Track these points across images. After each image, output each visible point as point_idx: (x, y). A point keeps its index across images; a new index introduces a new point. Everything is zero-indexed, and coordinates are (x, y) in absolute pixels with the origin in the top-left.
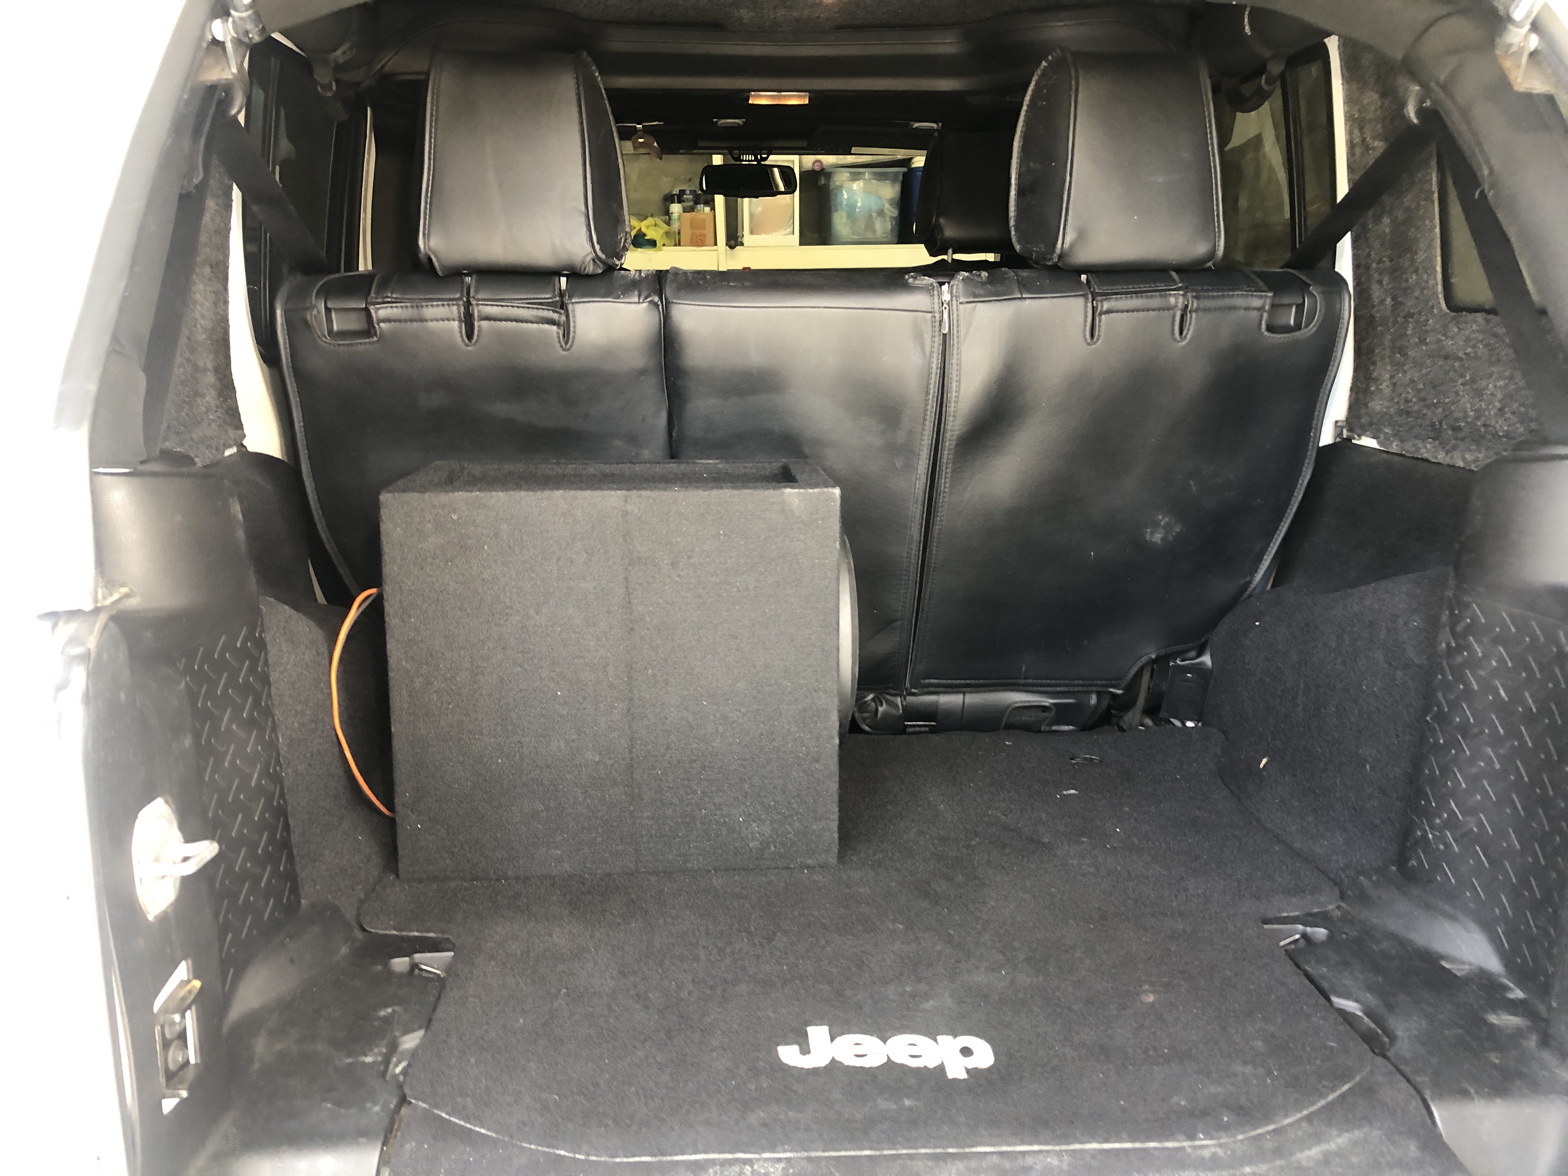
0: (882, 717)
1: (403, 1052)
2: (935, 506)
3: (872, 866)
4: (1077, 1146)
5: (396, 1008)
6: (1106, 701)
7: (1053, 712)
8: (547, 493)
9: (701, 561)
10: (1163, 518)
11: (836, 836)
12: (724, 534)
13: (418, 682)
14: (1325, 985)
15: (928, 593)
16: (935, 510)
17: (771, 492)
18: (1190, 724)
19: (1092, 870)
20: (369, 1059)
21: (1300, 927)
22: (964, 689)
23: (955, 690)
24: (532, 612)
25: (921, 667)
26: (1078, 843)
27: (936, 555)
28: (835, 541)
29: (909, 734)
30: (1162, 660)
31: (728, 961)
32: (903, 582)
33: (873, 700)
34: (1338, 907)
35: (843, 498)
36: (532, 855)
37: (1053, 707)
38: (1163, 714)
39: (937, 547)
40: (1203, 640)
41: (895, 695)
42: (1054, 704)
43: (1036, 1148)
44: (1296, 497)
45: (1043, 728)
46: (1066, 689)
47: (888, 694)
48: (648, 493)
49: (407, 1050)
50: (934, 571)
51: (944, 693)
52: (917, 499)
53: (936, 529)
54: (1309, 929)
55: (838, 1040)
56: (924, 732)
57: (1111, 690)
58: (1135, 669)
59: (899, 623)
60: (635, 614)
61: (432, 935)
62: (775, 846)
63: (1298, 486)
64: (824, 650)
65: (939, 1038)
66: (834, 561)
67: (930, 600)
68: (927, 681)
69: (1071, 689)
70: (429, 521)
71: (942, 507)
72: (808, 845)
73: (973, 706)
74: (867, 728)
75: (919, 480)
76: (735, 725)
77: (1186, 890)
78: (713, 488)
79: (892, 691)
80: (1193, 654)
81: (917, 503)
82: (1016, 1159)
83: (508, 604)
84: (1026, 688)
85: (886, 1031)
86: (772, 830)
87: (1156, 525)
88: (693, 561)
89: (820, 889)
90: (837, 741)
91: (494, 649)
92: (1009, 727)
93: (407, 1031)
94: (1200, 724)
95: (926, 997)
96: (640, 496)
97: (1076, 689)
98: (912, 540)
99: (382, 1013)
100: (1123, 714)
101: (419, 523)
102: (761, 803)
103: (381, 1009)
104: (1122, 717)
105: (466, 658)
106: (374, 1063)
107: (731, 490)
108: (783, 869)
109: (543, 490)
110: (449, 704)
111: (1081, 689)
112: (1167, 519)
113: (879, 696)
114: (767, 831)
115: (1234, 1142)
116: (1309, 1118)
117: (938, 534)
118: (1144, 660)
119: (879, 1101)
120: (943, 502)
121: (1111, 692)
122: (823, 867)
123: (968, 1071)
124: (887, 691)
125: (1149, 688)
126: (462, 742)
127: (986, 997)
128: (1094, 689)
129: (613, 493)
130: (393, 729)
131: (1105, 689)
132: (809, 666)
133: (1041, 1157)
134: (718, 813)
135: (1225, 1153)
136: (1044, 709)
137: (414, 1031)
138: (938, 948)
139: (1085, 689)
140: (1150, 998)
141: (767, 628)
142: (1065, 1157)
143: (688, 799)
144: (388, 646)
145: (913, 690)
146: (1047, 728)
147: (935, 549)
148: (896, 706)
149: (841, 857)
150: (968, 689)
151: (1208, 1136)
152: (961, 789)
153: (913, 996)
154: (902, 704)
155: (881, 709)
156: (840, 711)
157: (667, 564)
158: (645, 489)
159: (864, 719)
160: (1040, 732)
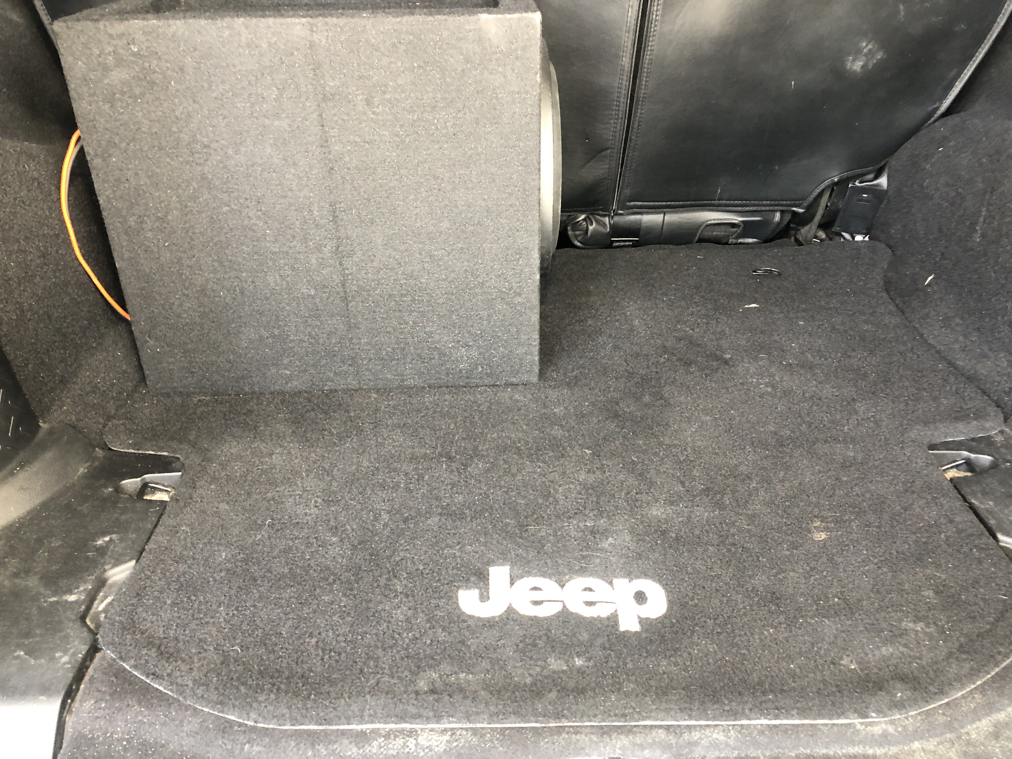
0: (591, 235)
1: (111, 586)
2: (646, 36)
3: (568, 384)
4: (745, 722)
5: (114, 536)
6: (788, 217)
7: (741, 228)
8: (228, 20)
9: (397, 96)
10: (867, 46)
11: (537, 358)
12: (419, 67)
13: (132, 221)
14: (992, 522)
15: (636, 123)
16: (646, 39)
17: (467, 17)
18: (859, 238)
19: (769, 389)
20: (72, 598)
21: (965, 453)
22: (665, 210)
23: (658, 210)
24: (230, 152)
25: (627, 191)
26: (756, 359)
27: (646, 85)
28: (537, 73)
29: (615, 247)
30: (843, 182)
31: (424, 490)
32: (614, 113)
33: (584, 220)
34: (1002, 432)
35: (544, 23)
36: (264, 374)
37: (741, 224)
38: (836, 228)
39: (647, 77)
40: (883, 163)
41: (604, 216)
42: (743, 222)
43: (703, 723)
44: (999, 23)
45: (731, 241)
46: (755, 208)
47: (599, 215)
48: (335, 20)
49: (115, 583)
50: (643, 101)
51: (648, 213)
52: (629, 27)
53: (647, 58)
54: (973, 456)
55: (519, 583)
56: (629, 246)
57: (794, 209)
58: (818, 191)
59: (609, 151)
60: (334, 152)
61: (165, 454)
62: (482, 367)
63: (1003, 11)
64: (525, 190)
65: (615, 581)
66: (535, 96)
67: (638, 129)
68: (632, 203)
69: (759, 208)
70: (109, 54)
71: (654, 36)
72: (512, 366)
73: (671, 224)
74: (579, 244)
75: (632, 7)
76: (441, 263)
77: (856, 412)
78: (404, 14)
79: (601, 212)
80: (871, 176)
81: (629, 33)
82: (681, 734)
83: (206, 143)
84: (720, 208)
85: (565, 574)
86: (480, 354)
87: (858, 52)
88: (388, 96)
89: (519, 410)
90: (538, 277)
91: (199, 189)
92: (701, 240)
93: (118, 562)
94: (867, 239)
95: (605, 533)
96: (326, 23)
97: (763, 208)
98: (623, 70)
99: (100, 542)
100: (800, 228)
101: (99, 56)
102: (469, 332)
103: (99, 538)
104: (799, 230)
105: (174, 198)
106: (76, 602)
107: (424, 16)
108: (489, 386)
109: (222, 17)
110: (166, 241)
111: (767, 208)
112: (870, 46)
113: (591, 216)
114: (474, 353)
115: (907, 718)
116: (982, 689)
117: (649, 64)
118: (827, 183)
119: (551, 660)
120: (655, 31)
121: (794, 211)
122: (526, 385)
123: (642, 621)
124: (596, 212)
125: (827, 206)
126: (183, 277)
127: (664, 533)
128: (780, 208)
129: (297, 20)
130: (117, 266)
131: (789, 208)
132: (511, 205)
133: (708, 732)
134: (430, 340)
135: (896, 730)
136: (733, 225)
137: (125, 562)
138: (621, 477)
139: (771, 208)
140: (822, 536)
141: (468, 168)
142: (732, 732)
143: (401, 328)
144: (96, 186)
145: (620, 212)
146: (734, 241)
147: (644, 79)
148: (604, 225)
149: (542, 374)
150: (668, 210)
151: (880, 712)
152: (656, 304)
153: (593, 532)
154: (610, 223)
155: (591, 228)
156: (541, 248)
157: (361, 100)
158: (332, 15)
159: (576, 237)
160: (727, 243)
